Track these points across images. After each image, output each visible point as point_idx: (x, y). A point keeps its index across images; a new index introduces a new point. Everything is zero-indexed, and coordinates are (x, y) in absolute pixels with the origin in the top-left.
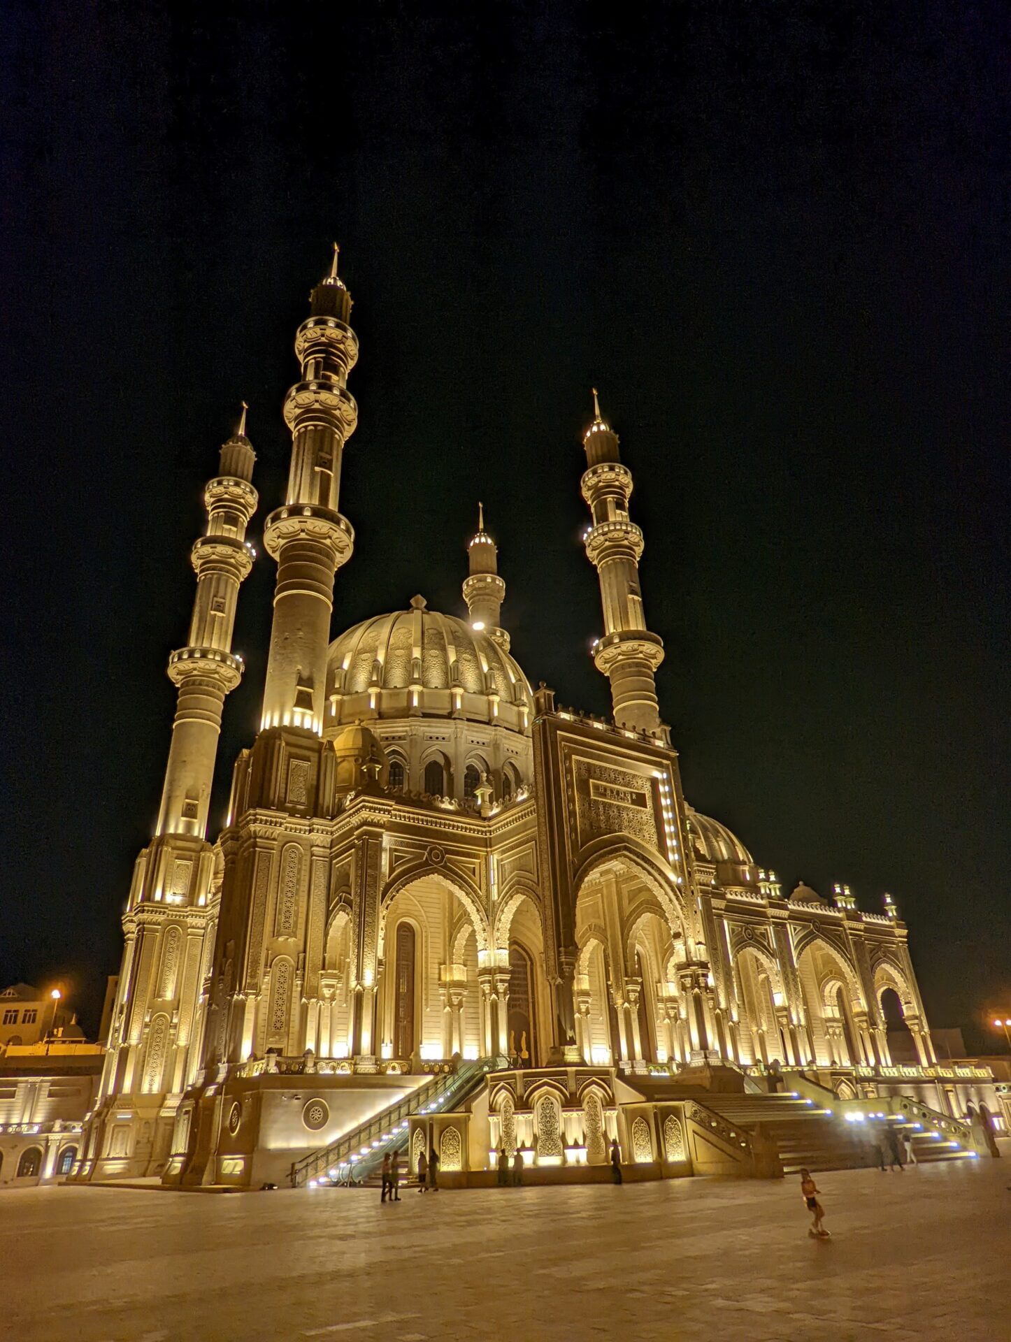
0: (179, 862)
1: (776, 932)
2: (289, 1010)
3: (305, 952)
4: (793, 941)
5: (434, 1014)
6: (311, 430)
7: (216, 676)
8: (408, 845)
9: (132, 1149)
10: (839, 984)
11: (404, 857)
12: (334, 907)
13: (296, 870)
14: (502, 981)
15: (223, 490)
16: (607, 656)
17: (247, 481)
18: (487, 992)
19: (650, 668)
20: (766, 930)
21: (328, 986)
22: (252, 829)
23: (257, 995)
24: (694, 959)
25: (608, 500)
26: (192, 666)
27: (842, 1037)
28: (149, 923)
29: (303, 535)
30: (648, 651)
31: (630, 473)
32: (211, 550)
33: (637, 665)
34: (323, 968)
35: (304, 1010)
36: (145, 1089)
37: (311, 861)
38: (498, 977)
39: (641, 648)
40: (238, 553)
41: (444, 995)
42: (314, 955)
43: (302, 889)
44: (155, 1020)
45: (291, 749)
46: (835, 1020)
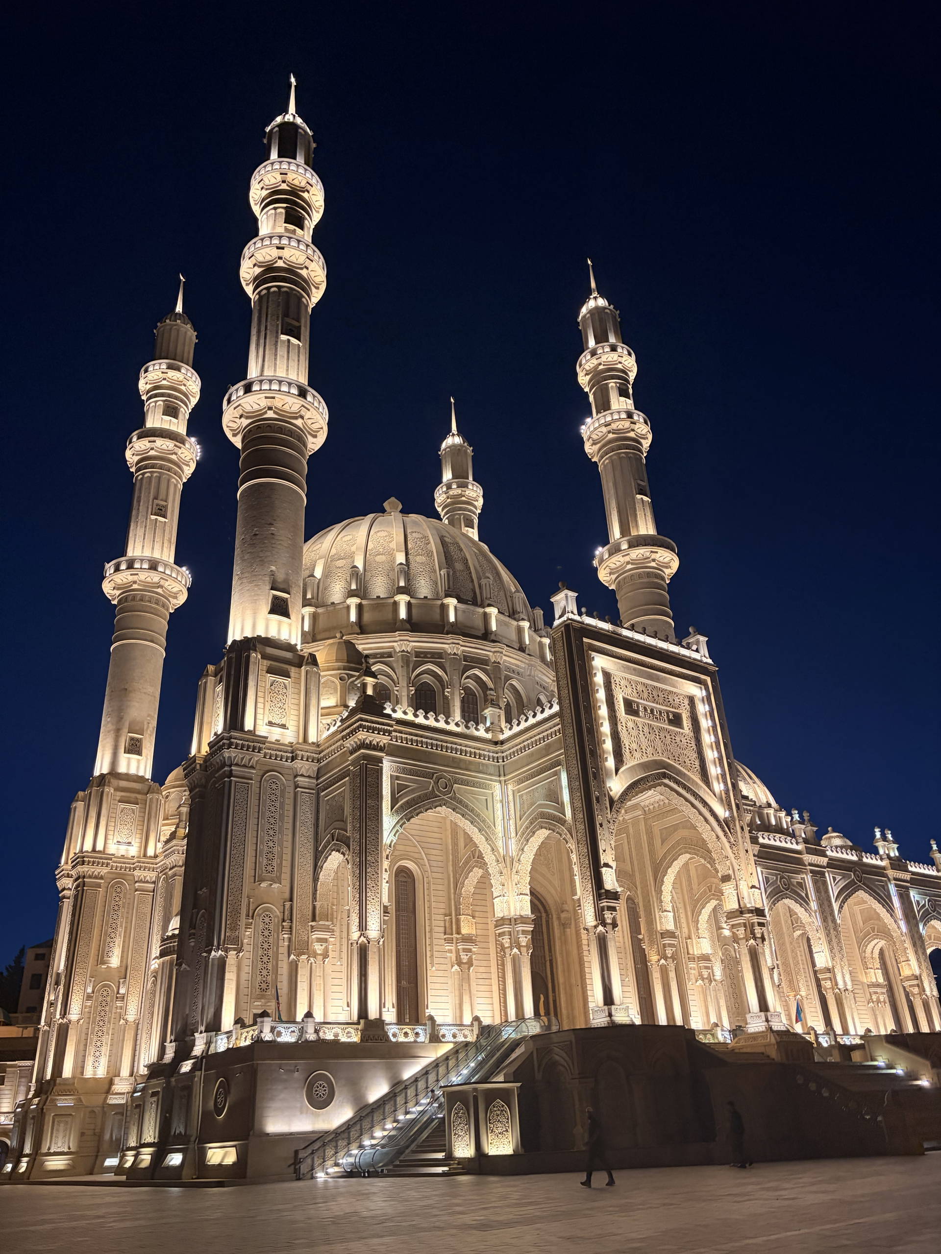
0: (122, 806)
1: (815, 882)
2: (276, 968)
3: (291, 900)
4: (833, 890)
5: (440, 973)
6: (274, 292)
7: (160, 590)
8: (411, 772)
9: (76, 1144)
10: (882, 943)
11: (407, 787)
12: (325, 847)
13: (278, 804)
14: (524, 932)
15: (161, 375)
16: (613, 566)
17: (188, 365)
18: (507, 945)
19: (663, 579)
20: (803, 879)
21: (320, 940)
22: (226, 755)
23: (239, 950)
24: (748, 906)
25: (610, 386)
26: (131, 578)
27: (888, 1005)
28: (90, 877)
29: (270, 414)
30: (661, 559)
31: (633, 355)
32: (149, 445)
33: (649, 575)
34: (314, 920)
35: (294, 969)
36: (89, 1073)
37: (296, 794)
38: (520, 927)
39: (654, 556)
40: (180, 448)
41: (450, 951)
42: (302, 904)
43: (286, 826)
44: (99, 991)
45: (266, 663)
46: (878, 985)
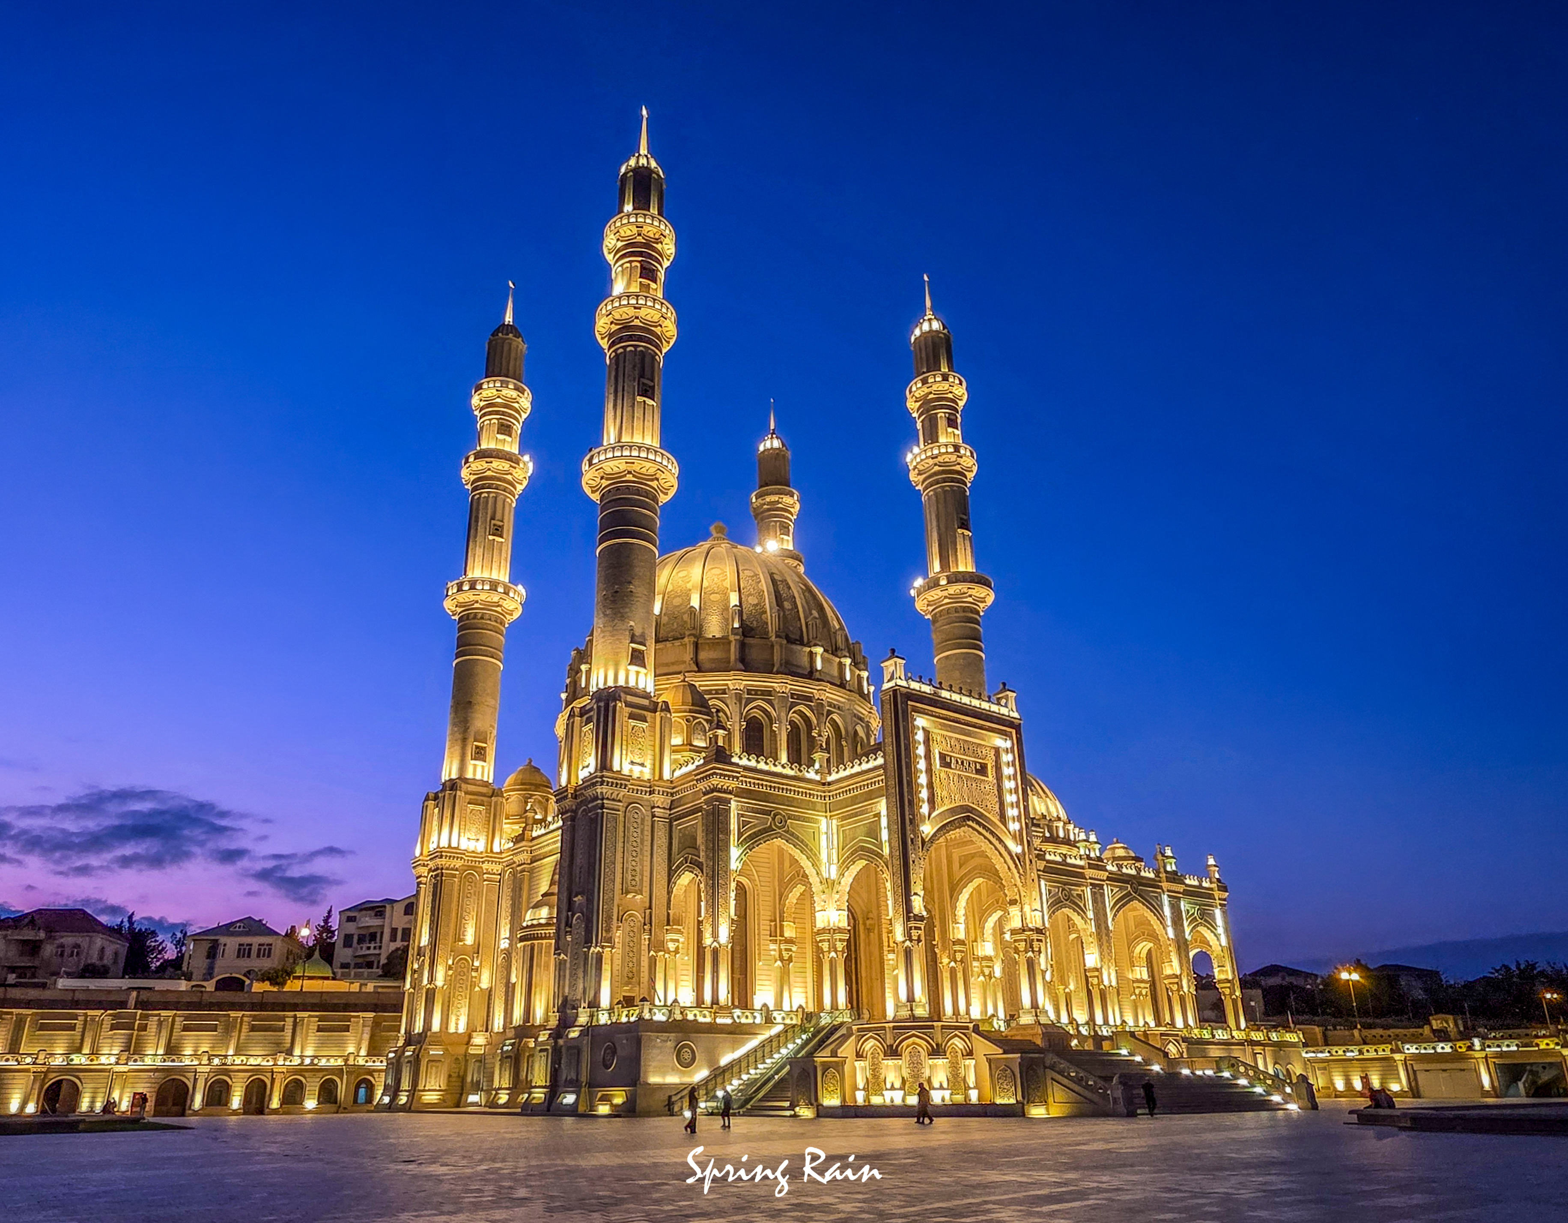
0: (473, 808)
1: (1093, 894)
2: (639, 961)
3: (650, 908)
4: (1109, 903)
5: (766, 968)
6: (631, 351)
8: (753, 811)
9: (446, 1081)
10: (1151, 945)
11: (750, 822)
12: (678, 867)
13: (639, 831)
14: (840, 940)
15: (495, 392)
16: (931, 599)
17: (521, 382)
18: (826, 949)
19: (978, 613)
20: (1083, 891)
21: (672, 940)
22: (599, 791)
23: (613, 947)
24: (1030, 925)
25: (939, 415)
26: (472, 598)
27: (1149, 998)
28: (447, 869)
29: (629, 477)
30: (977, 595)
31: (964, 384)
32: (483, 465)
33: (964, 609)
34: (668, 924)
35: (653, 962)
36: (452, 1030)
37: (653, 822)
38: (838, 936)
39: (970, 592)
40: (514, 468)
41: (775, 950)
42: (659, 912)
43: (645, 848)
44: (457, 963)
45: (629, 710)
46: (1143, 981)
